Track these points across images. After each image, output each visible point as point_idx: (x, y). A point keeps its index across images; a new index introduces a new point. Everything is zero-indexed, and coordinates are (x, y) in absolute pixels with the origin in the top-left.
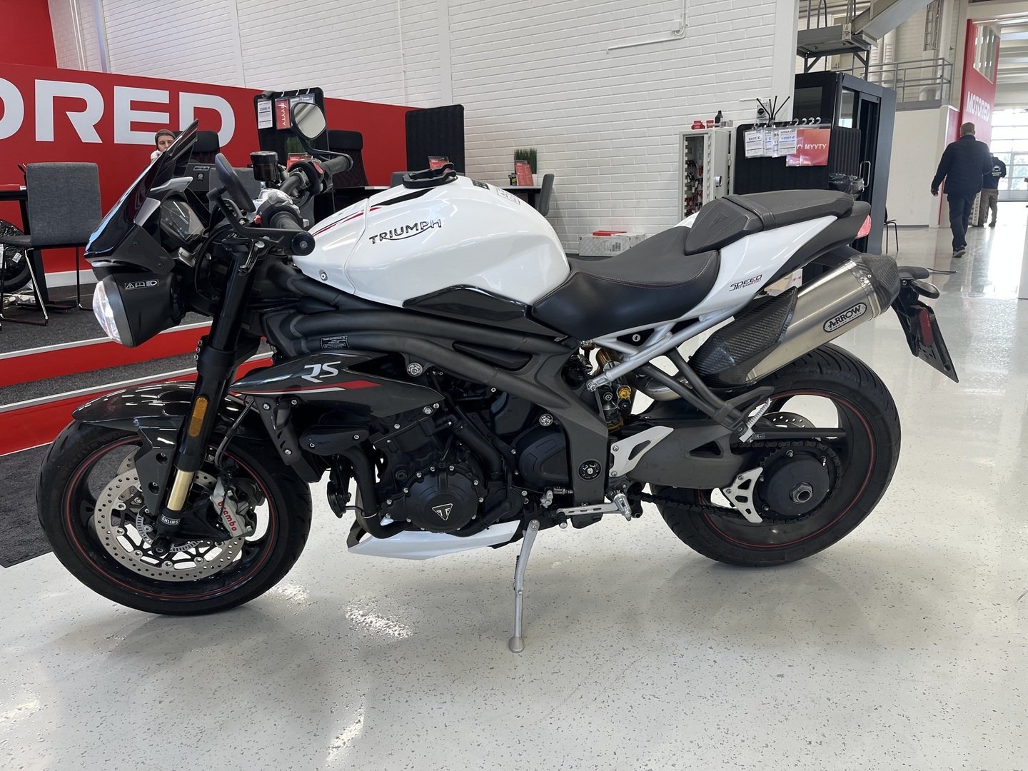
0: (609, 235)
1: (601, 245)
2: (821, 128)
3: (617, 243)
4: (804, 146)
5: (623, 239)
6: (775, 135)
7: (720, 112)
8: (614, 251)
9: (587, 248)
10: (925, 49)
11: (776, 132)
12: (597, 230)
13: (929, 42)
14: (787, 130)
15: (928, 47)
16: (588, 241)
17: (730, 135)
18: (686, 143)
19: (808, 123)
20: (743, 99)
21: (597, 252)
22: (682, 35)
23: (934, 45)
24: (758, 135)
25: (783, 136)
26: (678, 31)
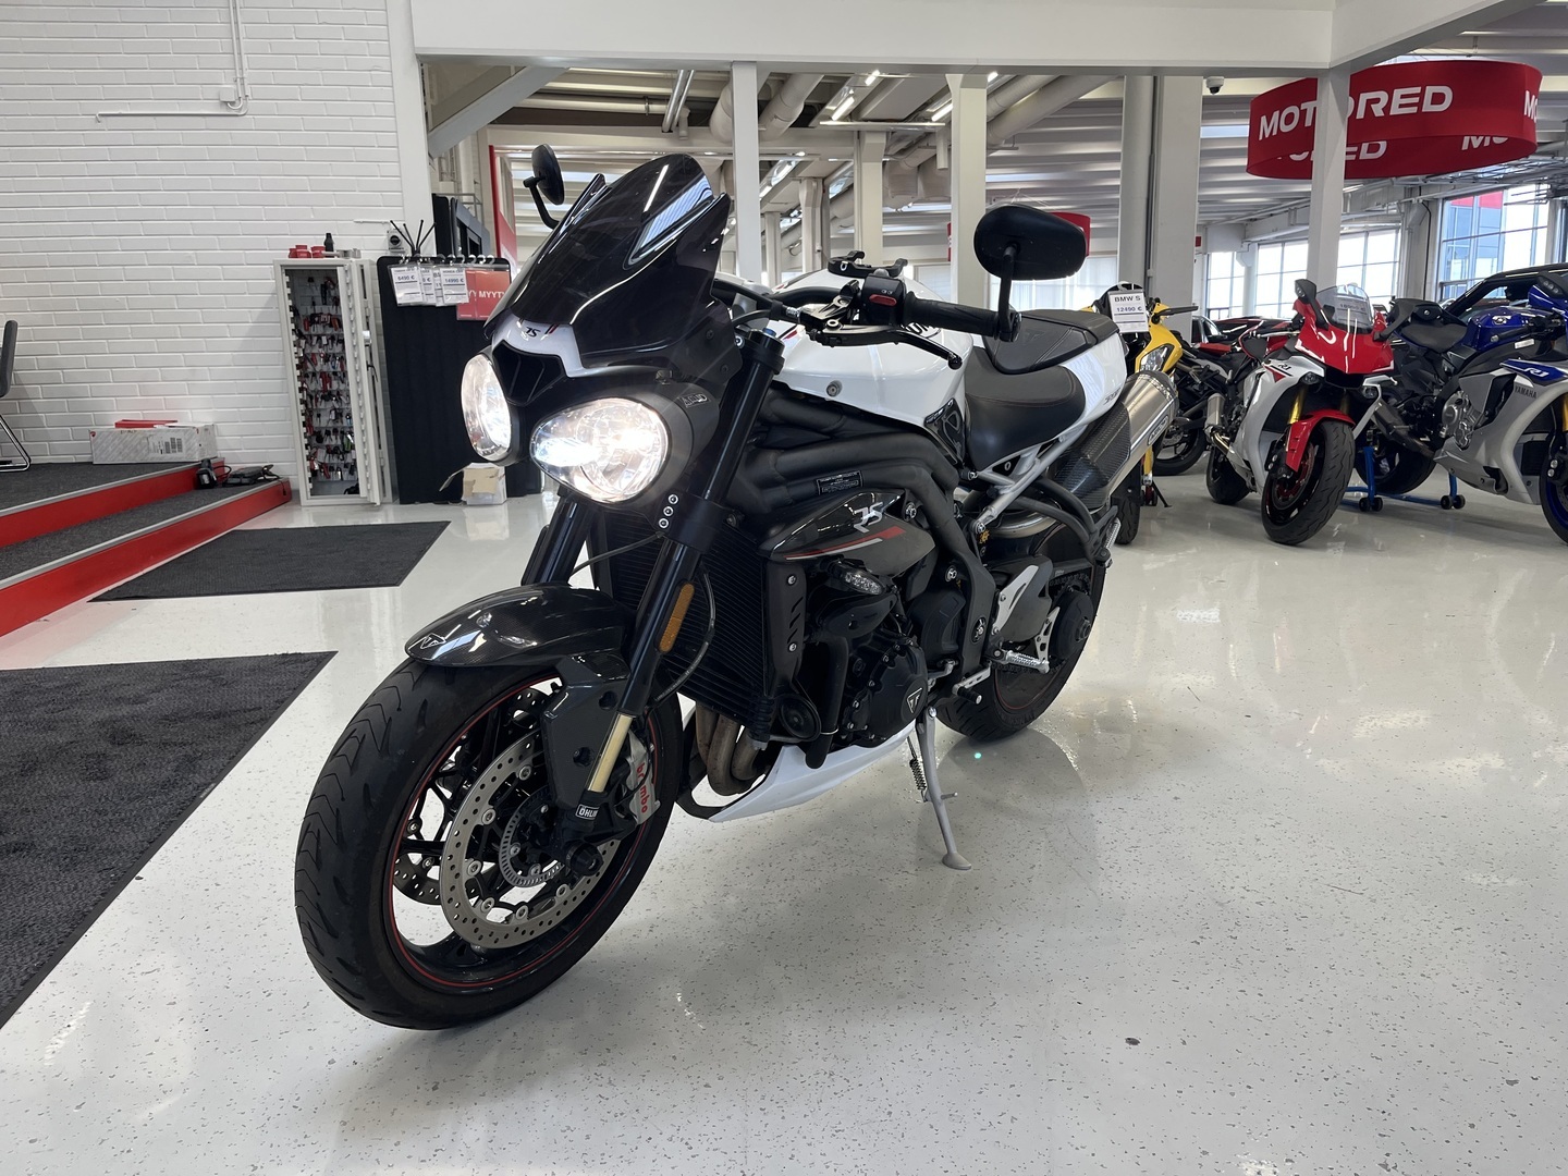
0: (151, 426)
1: (140, 443)
2: (496, 269)
3: (172, 439)
4: (478, 294)
5: (186, 432)
6: (435, 275)
7: (329, 235)
8: (168, 452)
9: (110, 449)
10: (441, 180)
11: (437, 272)
12: (119, 420)
13: (444, 169)
14: (451, 269)
15: (445, 176)
16: (110, 438)
17: (362, 271)
18: (287, 279)
19: (478, 262)
20: (361, 220)
21: (132, 455)
22: (240, 109)
23: (452, 174)
24: (410, 273)
25: (448, 278)
26: (233, 103)
